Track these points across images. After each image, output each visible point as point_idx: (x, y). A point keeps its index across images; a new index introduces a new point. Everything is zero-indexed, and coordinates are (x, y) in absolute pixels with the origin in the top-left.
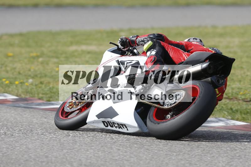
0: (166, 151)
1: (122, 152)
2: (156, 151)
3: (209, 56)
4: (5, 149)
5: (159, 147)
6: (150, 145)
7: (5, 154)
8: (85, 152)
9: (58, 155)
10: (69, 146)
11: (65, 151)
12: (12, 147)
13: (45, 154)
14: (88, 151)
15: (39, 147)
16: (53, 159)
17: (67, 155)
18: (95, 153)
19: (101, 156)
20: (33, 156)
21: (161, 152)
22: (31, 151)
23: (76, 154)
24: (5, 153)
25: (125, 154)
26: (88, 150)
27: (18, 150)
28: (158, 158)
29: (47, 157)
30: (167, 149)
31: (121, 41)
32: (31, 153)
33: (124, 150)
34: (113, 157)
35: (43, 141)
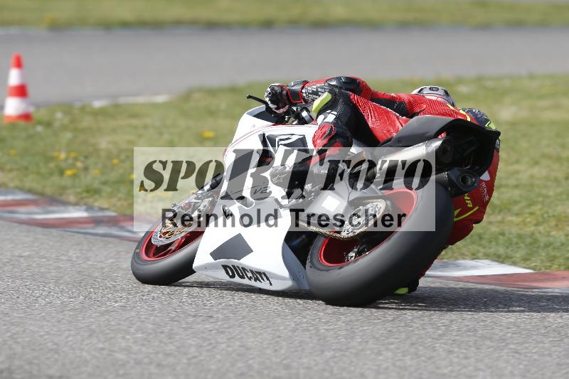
0: (559, 357)
1: (458, 357)
2: (536, 357)
3: (446, 125)
4: (193, 349)
5: (543, 348)
6: (523, 343)
7: (194, 360)
8: (373, 356)
9: (313, 363)
10: (337, 343)
11: (328, 354)
12: (211, 344)
13: (284, 359)
14: (381, 355)
15: (270, 344)
16: (302, 371)
17: (332, 364)
18: (396, 358)
19: (411, 366)
20: (256, 366)
21: (548, 359)
22: (251, 354)
23: (352, 362)
24: (194, 357)
25: (465, 362)
26: (379, 353)
27: (223, 350)
28: (541, 372)
29: (287, 367)
30: (560, 352)
31: (270, 93)
32: (253, 359)
33: (462, 353)
34: (438, 368)
35: (278, 330)
